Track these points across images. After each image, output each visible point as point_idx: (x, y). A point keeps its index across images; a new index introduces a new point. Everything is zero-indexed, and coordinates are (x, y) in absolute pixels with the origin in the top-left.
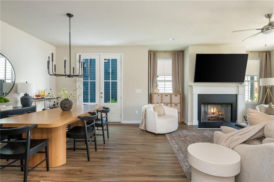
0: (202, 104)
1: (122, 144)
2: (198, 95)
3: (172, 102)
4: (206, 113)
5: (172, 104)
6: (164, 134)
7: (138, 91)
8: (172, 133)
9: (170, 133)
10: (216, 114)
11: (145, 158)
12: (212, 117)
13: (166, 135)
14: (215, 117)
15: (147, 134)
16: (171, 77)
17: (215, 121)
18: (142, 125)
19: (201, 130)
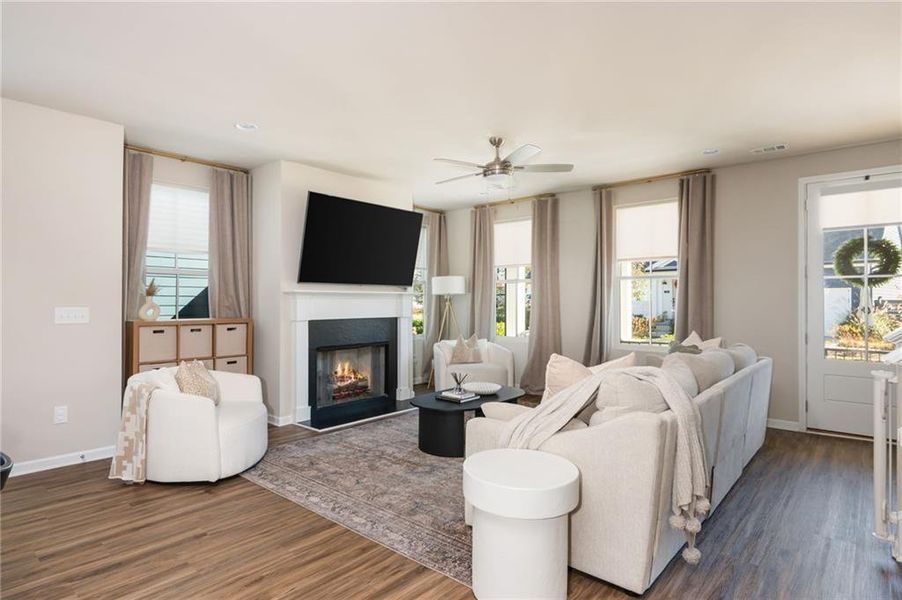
0: (318, 349)
1: (96, 572)
2: (311, 322)
3: (218, 354)
4: (329, 378)
5: (218, 361)
6: (237, 476)
7: (72, 315)
8: (260, 465)
9: (254, 466)
10: (350, 378)
11: (261, 579)
12: (340, 389)
13: (246, 476)
14: (347, 387)
15: (165, 493)
16: (206, 257)
17: (350, 400)
18: (125, 463)
19: (334, 433)
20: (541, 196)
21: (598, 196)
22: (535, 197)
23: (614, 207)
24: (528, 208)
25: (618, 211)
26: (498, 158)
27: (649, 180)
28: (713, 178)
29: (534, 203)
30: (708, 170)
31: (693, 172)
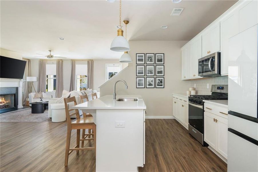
10: (4, 102)
14: (3, 105)
17: (4, 109)
20: (59, 60)
21: (72, 62)
22: (57, 60)
23: (76, 64)
26: (50, 54)
27: (82, 60)
28: (93, 61)
31: (90, 60)
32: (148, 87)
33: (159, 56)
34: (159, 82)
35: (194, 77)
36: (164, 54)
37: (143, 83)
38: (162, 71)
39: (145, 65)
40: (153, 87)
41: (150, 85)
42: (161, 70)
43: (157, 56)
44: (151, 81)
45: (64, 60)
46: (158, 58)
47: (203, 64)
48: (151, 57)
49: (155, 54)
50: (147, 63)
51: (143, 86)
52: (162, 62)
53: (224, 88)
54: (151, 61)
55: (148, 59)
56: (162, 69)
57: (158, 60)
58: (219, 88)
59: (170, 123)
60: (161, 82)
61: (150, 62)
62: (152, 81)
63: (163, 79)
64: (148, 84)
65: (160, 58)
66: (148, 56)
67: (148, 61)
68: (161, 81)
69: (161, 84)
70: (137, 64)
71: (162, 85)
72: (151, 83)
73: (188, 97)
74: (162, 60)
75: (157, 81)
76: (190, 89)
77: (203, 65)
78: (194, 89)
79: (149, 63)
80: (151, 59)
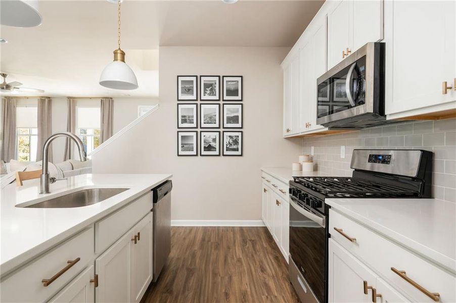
20: (42, 97)
21: (69, 101)
22: (39, 97)
23: (77, 107)
24: (36, 102)
25: (79, 108)
26: (5, 82)
27: (91, 98)
29: (38, 99)
30: (111, 98)
31: (106, 98)
32: (203, 153)
33: (230, 81)
34: (231, 141)
35: (307, 129)
36: (242, 77)
37: (192, 144)
38: (238, 117)
39: (199, 102)
40: (217, 153)
41: (209, 148)
42: (236, 114)
43: (227, 81)
44: (211, 140)
45: (54, 98)
46: (228, 87)
47: (333, 101)
48: (211, 85)
49: (221, 78)
50: (202, 99)
51: (193, 150)
52: (238, 95)
53: (393, 157)
54: (212, 93)
55: (205, 90)
56: (237, 111)
57: (227, 91)
58: (374, 159)
59: (250, 240)
60: (236, 142)
61: (210, 94)
62: (214, 140)
63: (240, 134)
64: (205, 147)
65: (232, 88)
66: (204, 81)
67: (205, 93)
68: (236, 140)
69: (235, 147)
70: (178, 100)
71: (237, 150)
72: (213, 144)
73: (288, 182)
74: (237, 90)
75: (227, 140)
76: (302, 159)
77: (331, 104)
78: (310, 160)
79: (207, 97)
80: (211, 90)
